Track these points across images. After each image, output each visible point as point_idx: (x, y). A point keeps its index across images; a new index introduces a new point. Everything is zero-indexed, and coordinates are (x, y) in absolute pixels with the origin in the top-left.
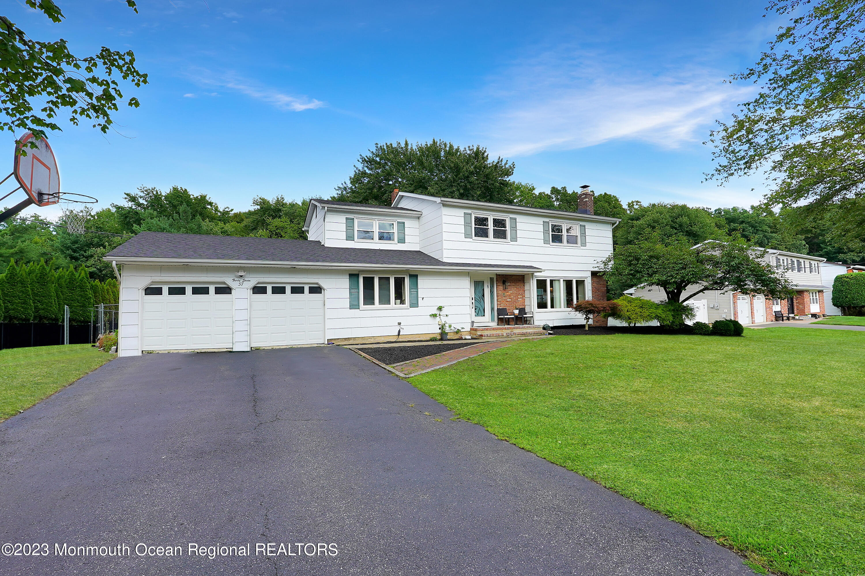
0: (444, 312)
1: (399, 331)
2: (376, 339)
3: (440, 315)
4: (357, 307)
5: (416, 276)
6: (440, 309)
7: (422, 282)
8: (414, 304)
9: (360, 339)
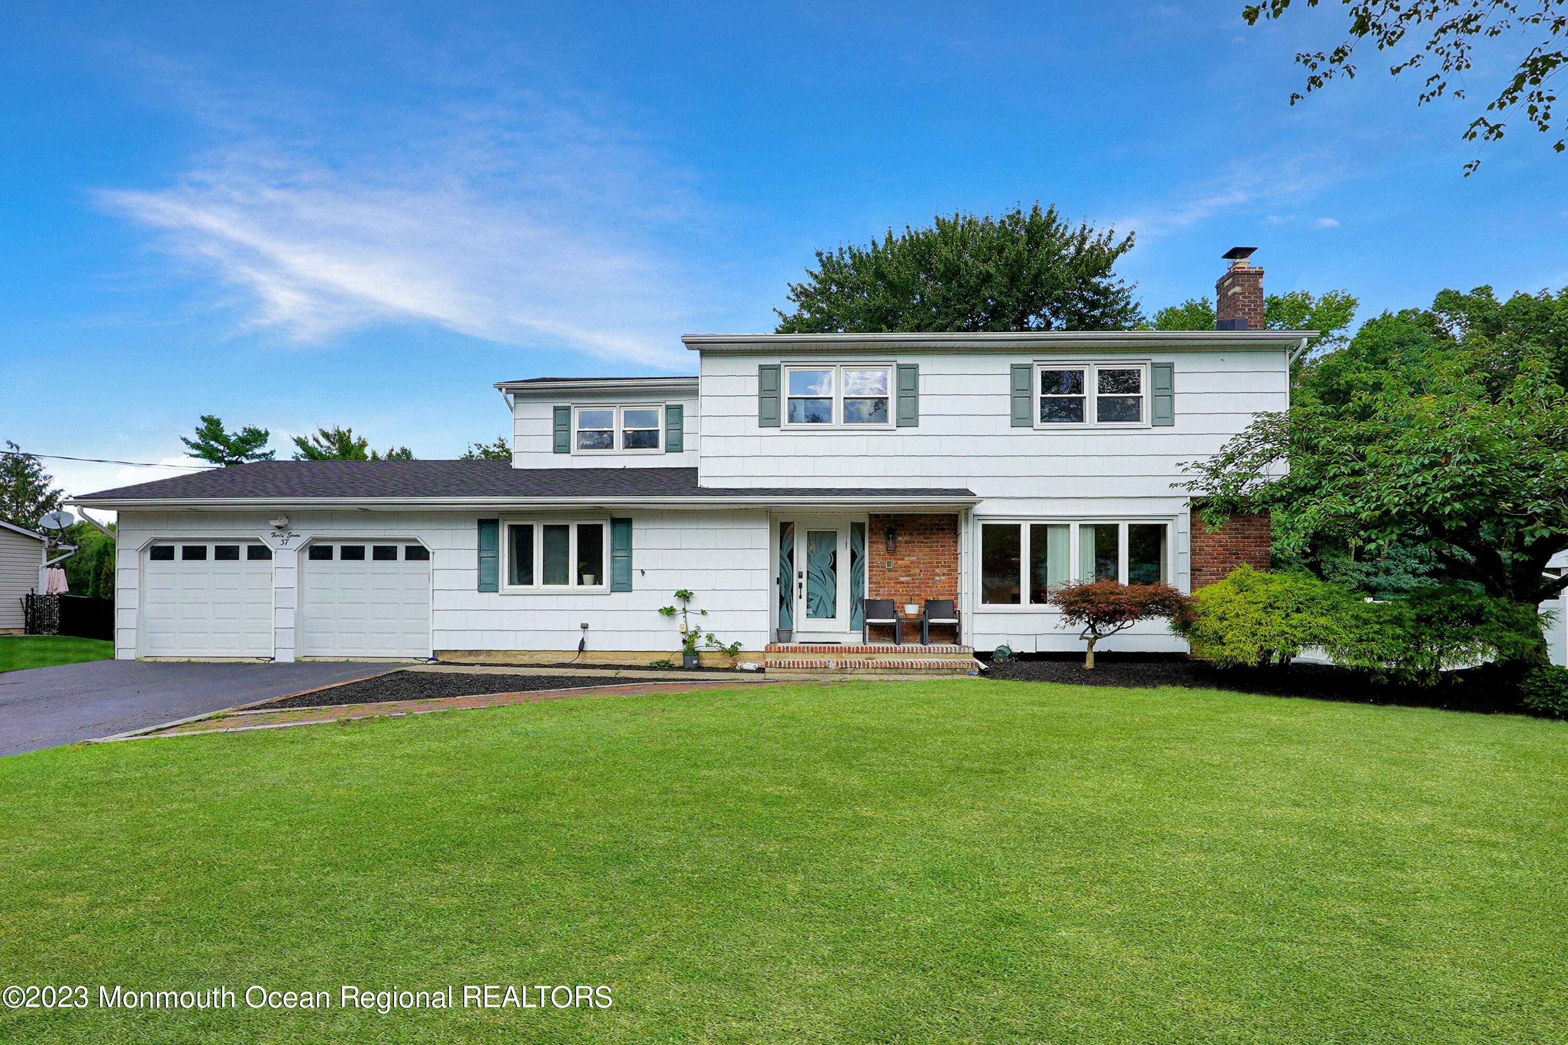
0: (694, 605)
1: (582, 643)
2: (535, 657)
3: (685, 611)
4: (494, 588)
5: (627, 522)
6: (685, 596)
7: (641, 535)
8: (623, 585)
9: (501, 654)
